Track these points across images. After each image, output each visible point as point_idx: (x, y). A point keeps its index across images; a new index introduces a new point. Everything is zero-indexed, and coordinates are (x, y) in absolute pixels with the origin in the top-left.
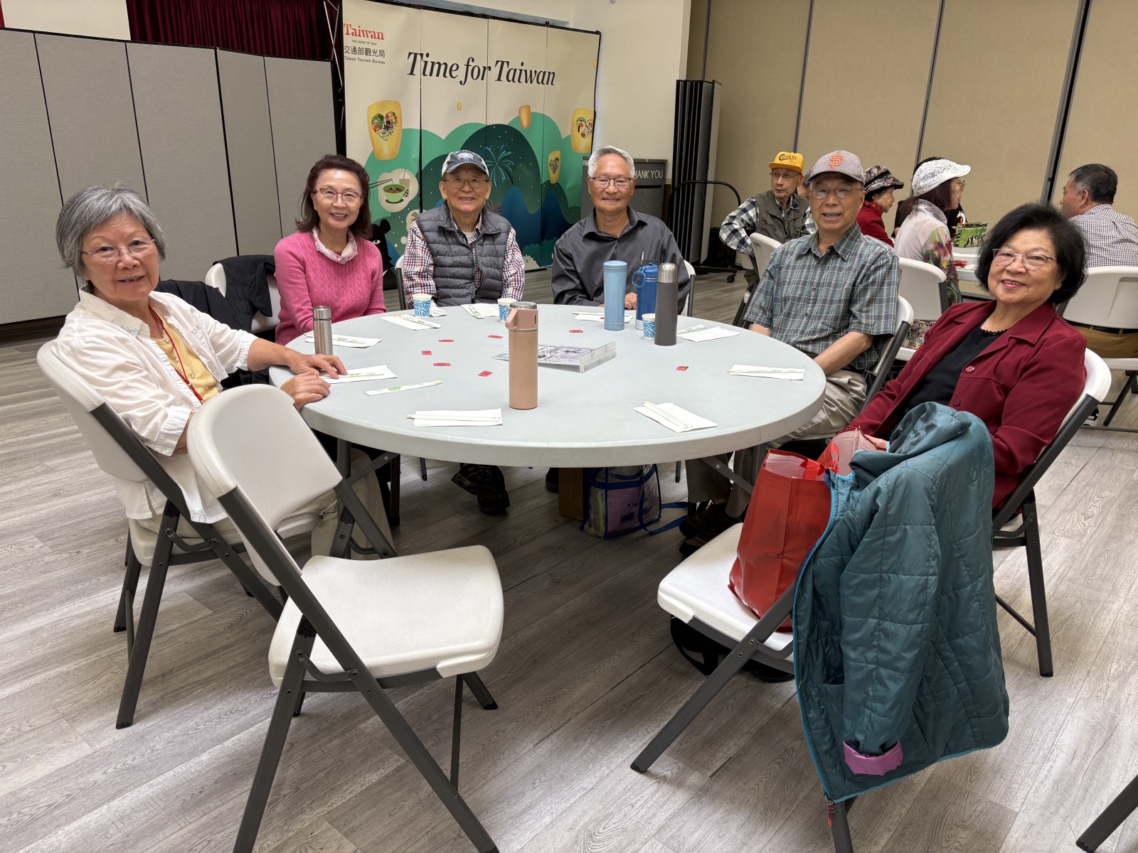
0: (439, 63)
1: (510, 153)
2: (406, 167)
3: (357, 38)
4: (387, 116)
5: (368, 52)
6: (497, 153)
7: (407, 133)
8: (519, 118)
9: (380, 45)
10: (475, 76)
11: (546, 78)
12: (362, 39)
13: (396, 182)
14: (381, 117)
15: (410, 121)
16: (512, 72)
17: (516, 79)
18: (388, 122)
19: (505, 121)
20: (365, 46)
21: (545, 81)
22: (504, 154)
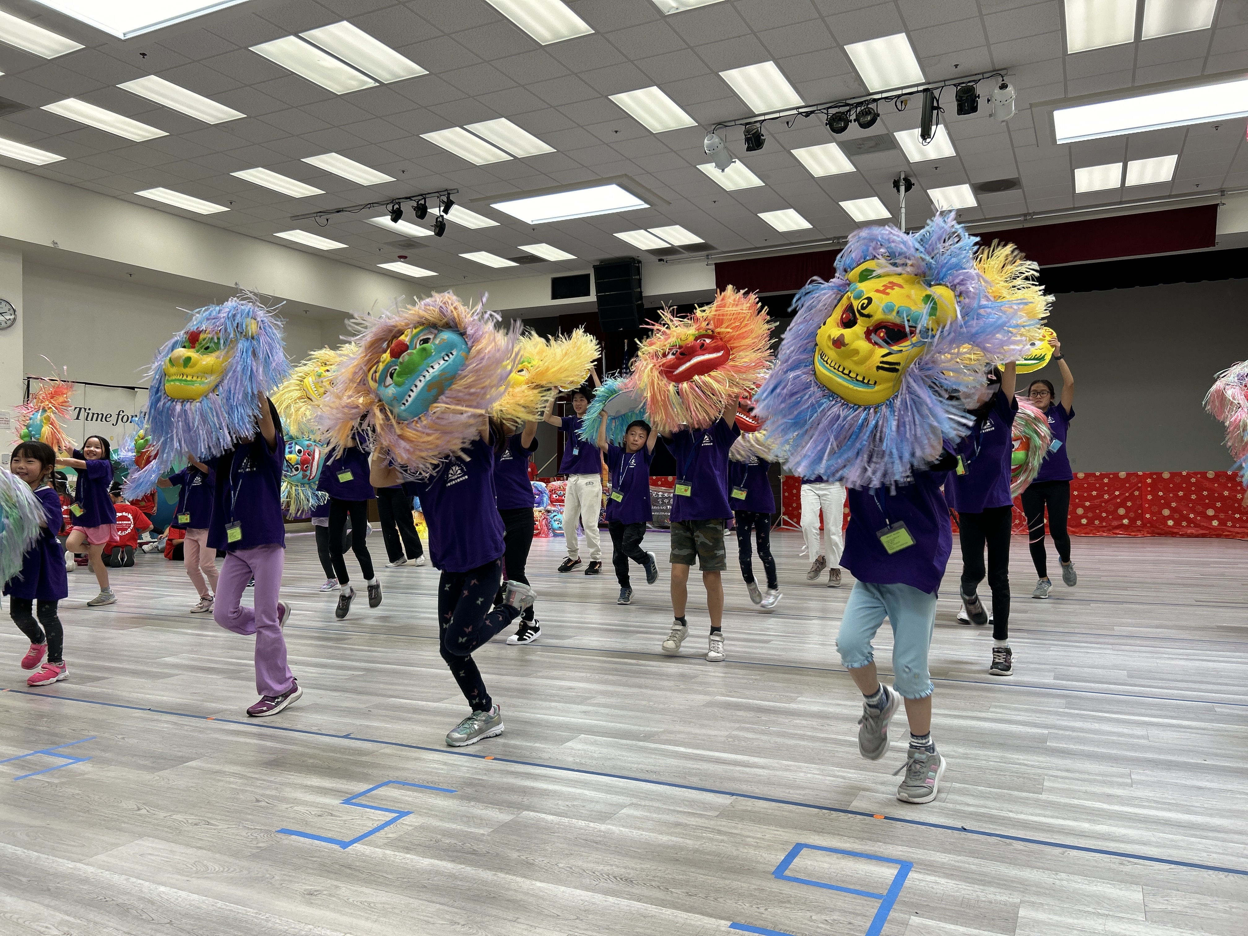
0: (98, 414)
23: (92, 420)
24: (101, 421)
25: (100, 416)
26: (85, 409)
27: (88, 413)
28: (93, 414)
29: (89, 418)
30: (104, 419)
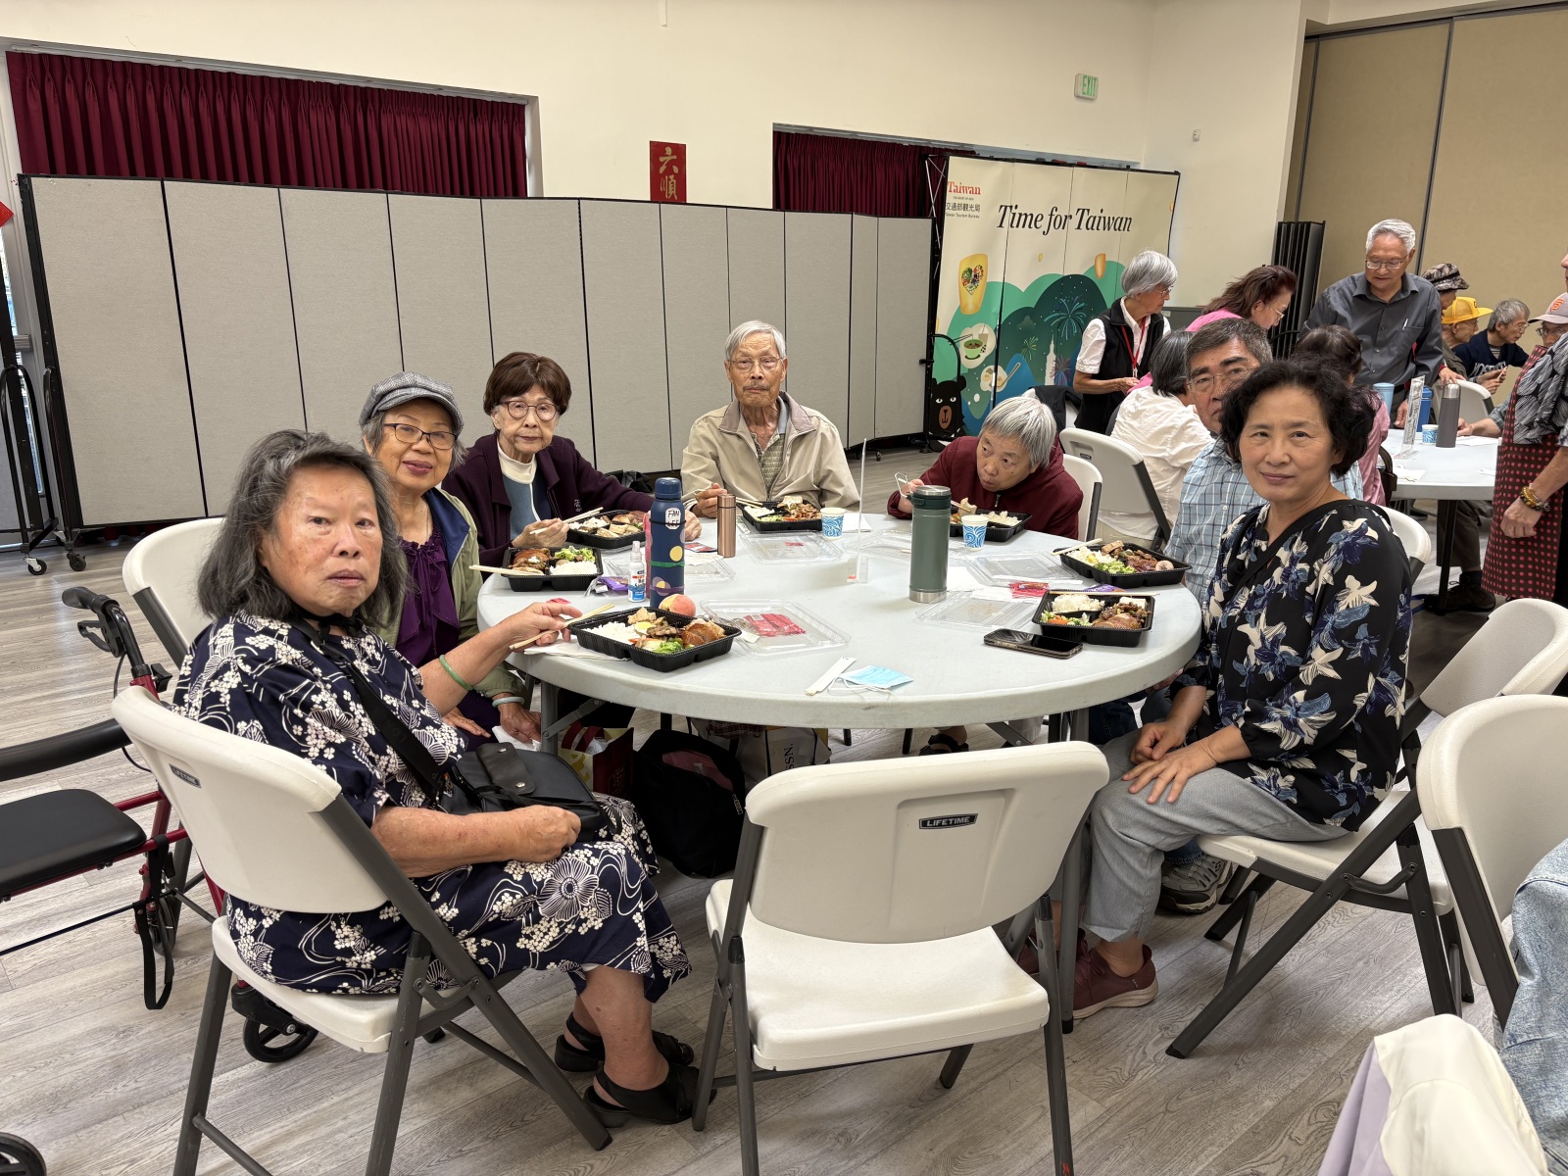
0: (1026, 215)
1: (1083, 304)
2: (986, 322)
3: (958, 195)
4: (975, 270)
5: (965, 207)
6: (1071, 304)
7: (990, 285)
8: (1094, 267)
9: (977, 200)
10: (1057, 227)
11: (1122, 224)
12: (962, 195)
13: (976, 337)
14: (970, 271)
15: (995, 275)
16: (1092, 219)
17: (1095, 227)
18: (975, 276)
19: (1081, 272)
20: (963, 202)
21: (1122, 228)
22: (1078, 305)
23: (1017, 226)
24: (1030, 227)
25: (1029, 218)
26: (1011, 207)
27: (1014, 214)
28: (1020, 215)
29: (1015, 224)
30: (1033, 225)
